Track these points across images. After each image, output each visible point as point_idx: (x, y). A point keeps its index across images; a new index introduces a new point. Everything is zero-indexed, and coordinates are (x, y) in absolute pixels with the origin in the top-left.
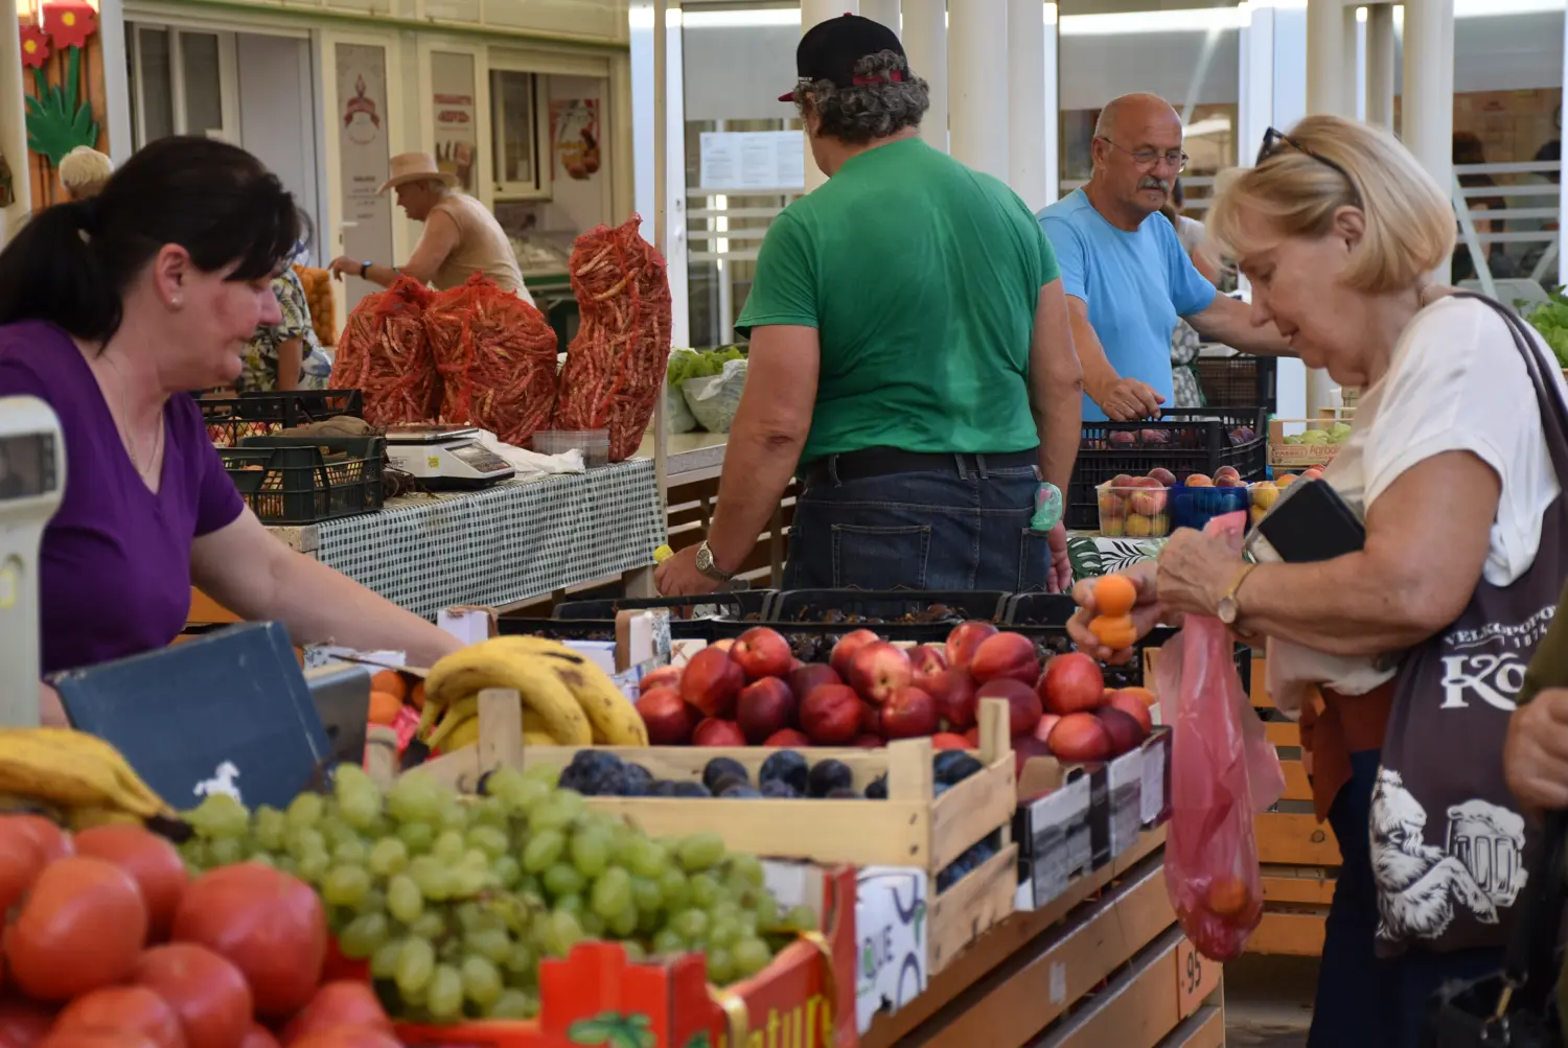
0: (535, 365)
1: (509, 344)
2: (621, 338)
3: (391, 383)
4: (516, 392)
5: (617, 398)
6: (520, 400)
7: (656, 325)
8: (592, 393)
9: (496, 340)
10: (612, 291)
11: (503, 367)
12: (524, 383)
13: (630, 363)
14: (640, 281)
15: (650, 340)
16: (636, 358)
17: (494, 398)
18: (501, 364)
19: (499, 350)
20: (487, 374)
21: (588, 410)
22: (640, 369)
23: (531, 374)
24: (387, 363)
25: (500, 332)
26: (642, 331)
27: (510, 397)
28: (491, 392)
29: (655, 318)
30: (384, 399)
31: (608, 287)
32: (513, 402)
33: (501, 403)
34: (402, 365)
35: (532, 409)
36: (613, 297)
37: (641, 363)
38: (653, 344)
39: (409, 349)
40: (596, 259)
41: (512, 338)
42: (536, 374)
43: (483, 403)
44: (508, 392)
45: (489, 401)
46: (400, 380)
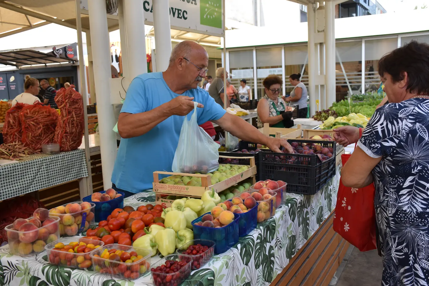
0: (43, 126)
1: (35, 121)
2: (65, 119)
3: (13, 131)
4: (38, 134)
5: (65, 135)
6: (40, 135)
7: (74, 115)
8: (59, 133)
9: (31, 120)
10: (62, 106)
11: (33, 127)
12: (40, 131)
13: (67, 125)
14: (69, 103)
15: (72, 119)
16: (69, 123)
17: (31, 135)
18: (33, 126)
19: (32, 122)
20: (30, 129)
21: (58, 138)
22: (70, 127)
23: (41, 129)
24: (12, 126)
25: (33, 118)
26: (69, 117)
27: (36, 135)
28: (30, 134)
29: (74, 113)
30: (11, 134)
31: (61, 105)
32: (37, 136)
33: (33, 137)
34: (15, 126)
35: (44, 137)
36: (63, 107)
37: (70, 125)
38: (74, 120)
39: (16, 122)
40: (59, 97)
41: (37, 119)
42: (44, 129)
43: (29, 137)
44: (36, 133)
45: (30, 136)
46: (15, 130)
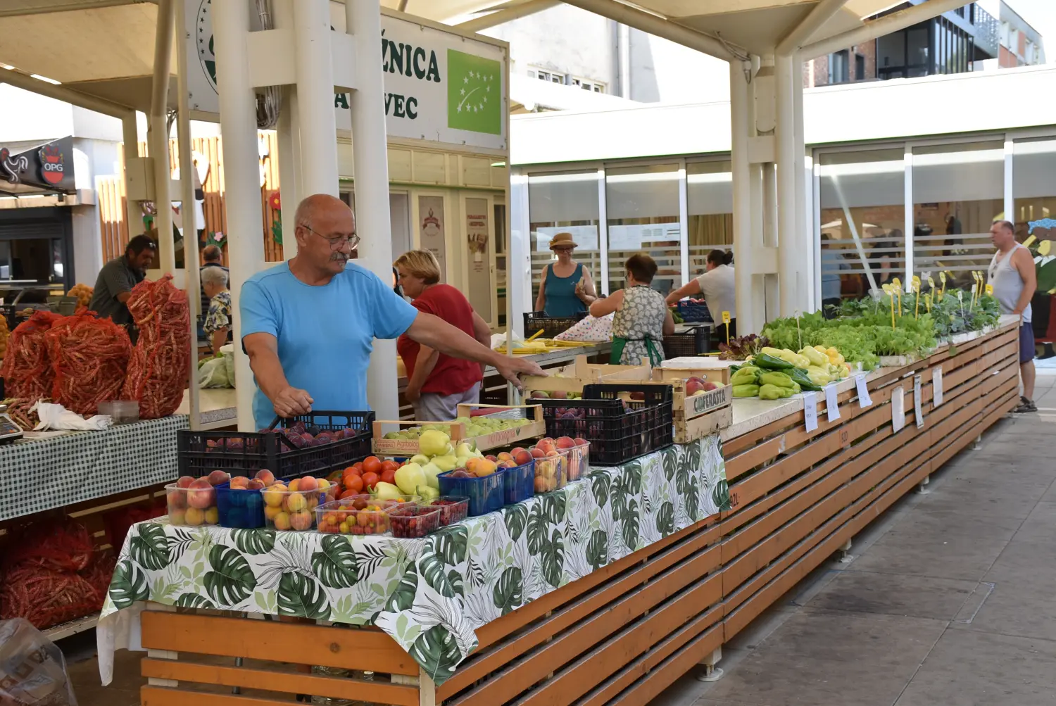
0: (101, 363)
1: (84, 351)
2: (152, 346)
3: (26, 373)
4: (89, 378)
5: (150, 381)
6: (93, 382)
7: (173, 338)
8: (136, 378)
9: (76, 348)
10: (146, 319)
11: (80, 364)
12: (93, 374)
13: (157, 361)
14: (163, 313)
15: (168, 347)
16: (160, 356)
17: (74, 382)
18: (78, 362)
19: (77, 354)
20: (71, 368)
21: (134, 389)
22: (163, 365)
23: (98, 368)
24: (24, 362)
25: (79, 344)
26: (162, 342)
27: (85, 381)
28: (72, 379)
29: (172, 334)
30: (23, 382)
31: (145, 316)
32: (88, 384)
33: (79, 385)
34: (33, 363)
35: (102, 388)
36: (148, 322)
37: (164, 360)
38: (172, 350)
39: (35, 354)
40: (139, 300)
41: (87, 347)
42: (102, 369)
43: (69, 385)
44: (85, 378)
45: (71, 384)
46: (31, 371)
